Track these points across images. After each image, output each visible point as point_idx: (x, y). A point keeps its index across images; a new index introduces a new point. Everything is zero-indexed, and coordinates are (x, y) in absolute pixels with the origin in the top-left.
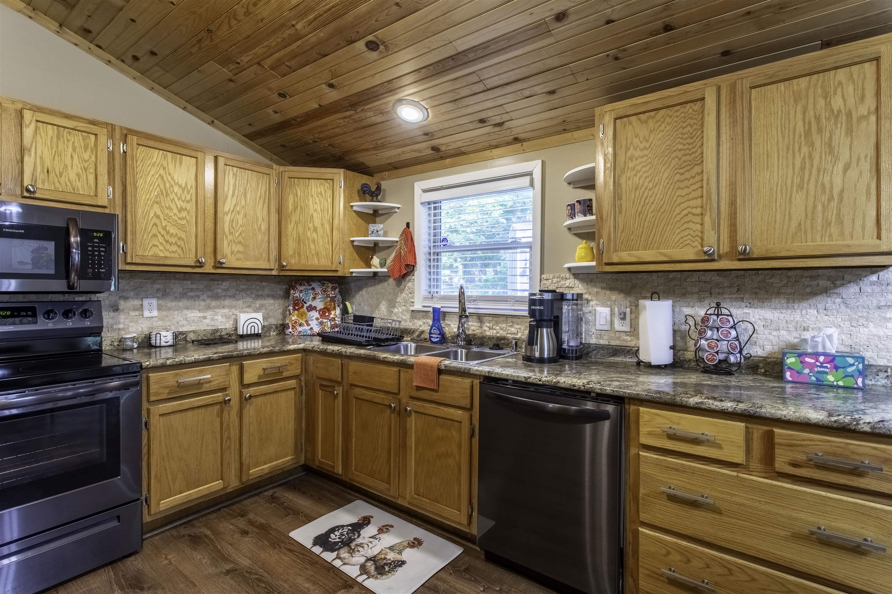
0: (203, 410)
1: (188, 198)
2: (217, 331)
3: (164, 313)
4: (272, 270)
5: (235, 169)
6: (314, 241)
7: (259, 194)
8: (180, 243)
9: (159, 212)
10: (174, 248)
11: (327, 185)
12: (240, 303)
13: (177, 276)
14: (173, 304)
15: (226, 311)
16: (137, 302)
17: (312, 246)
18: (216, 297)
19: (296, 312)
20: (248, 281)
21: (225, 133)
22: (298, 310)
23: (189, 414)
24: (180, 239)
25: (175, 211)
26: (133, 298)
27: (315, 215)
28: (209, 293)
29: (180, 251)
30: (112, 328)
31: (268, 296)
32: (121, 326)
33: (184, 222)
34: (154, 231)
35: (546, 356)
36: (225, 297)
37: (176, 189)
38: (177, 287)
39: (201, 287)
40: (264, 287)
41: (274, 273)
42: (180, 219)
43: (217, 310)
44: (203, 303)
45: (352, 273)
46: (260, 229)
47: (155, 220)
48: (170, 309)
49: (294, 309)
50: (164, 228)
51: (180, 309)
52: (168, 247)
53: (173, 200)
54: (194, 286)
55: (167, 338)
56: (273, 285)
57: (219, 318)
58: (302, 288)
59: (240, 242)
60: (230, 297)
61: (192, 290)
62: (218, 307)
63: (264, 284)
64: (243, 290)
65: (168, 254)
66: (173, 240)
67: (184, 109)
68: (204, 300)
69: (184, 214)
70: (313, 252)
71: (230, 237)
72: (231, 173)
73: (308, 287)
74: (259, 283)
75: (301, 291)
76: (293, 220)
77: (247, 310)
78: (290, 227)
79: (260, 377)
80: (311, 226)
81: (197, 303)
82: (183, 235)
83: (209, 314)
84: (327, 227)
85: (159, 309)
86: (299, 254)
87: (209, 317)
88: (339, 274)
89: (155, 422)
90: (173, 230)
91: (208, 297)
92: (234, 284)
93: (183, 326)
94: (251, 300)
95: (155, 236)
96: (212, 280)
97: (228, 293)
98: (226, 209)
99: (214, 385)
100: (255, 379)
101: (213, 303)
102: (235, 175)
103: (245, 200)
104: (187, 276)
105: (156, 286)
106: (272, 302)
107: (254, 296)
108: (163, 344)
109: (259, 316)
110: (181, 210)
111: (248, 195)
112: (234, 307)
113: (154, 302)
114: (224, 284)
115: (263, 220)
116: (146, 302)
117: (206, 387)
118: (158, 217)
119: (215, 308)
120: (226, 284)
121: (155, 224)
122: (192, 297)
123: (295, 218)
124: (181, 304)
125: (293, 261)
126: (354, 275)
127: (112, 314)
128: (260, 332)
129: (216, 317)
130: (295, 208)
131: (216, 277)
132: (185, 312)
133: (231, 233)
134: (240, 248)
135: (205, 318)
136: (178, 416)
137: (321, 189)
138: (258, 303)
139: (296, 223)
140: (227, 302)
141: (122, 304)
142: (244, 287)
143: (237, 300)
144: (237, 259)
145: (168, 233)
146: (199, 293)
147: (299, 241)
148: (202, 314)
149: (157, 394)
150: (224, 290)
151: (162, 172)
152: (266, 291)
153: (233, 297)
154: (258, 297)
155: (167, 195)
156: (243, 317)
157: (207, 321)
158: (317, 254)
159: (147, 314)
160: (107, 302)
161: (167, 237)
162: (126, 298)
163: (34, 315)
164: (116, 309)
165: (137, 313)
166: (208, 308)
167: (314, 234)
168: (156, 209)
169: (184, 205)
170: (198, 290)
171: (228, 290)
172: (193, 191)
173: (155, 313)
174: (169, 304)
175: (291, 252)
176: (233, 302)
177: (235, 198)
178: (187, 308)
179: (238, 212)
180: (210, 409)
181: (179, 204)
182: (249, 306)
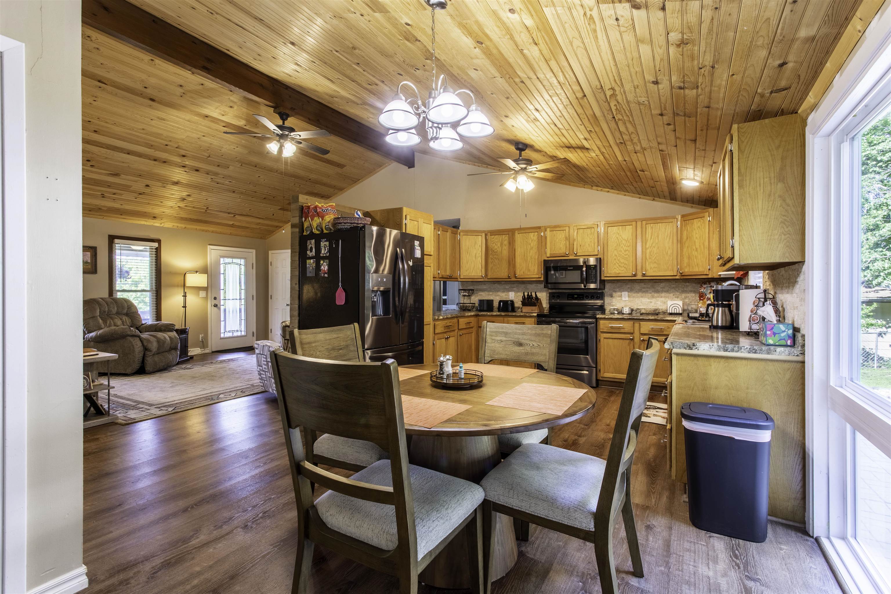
0: (622, 341)
1: (629, 245)
2: (656, 310)
3: (632, 299)
4: (676, 276)
5: (652, 225)
6: (696, 257)
7: (666, 235)
8: (626, 266)
9: (617, 254)
10: (623, 269)
11: (702, 221)
12: (672, 295)
13: (637, 281)
14: (635, 295)
15: (663, 299)
16: (619, 293)
17: (695, 260)
18: (657, 292)
19: (701, 301)
20: (676, 282)
21: (662, 202)
22: (702, 300)
23: (616, 340)
24: (625, 264)
25: (623, 252)
26: (618, 292)
27: (696, 241)
28: (653, 289)
29: (625, 270)
30: (610, 304)
31: (691, 291)
32: (614, 304)
33: (627, 256)
34: (615, 262)
35: (720, 325)
36: (662, 291)
37: (624, 242)
38: (637, 286)
39: (649, 286)
40: (687, 286)
41: (677, 277)
42: (625, 255)
43: (658, 299)
44: (650, 295)
45: (720, 275)
46: (667, 254)
47: (615, 257)
48: (634, 297)
49: (700, 300)
50: (619, 260)
51: (638, 297)
52: (620, 268)
53: (622, 247)
54: (645, 286)
55: (626, 310)
56: (694, 285)
57: (659, 303)
58: (705, 286)
59: (655, 262)
60: (665, 292)
61: (644, 288)
62: (658, 297)
63: (687, 284)
64: (673, 288)
65: (620, 272)
66: (622, 265)
67: (640, 198)
68: (651, 293)
69: (627, 252)
70: (696, 264)
71: (649, 261)
72: (650, 227)
73: (709, 286)
74: (684, 284)
75: (705, 288)
76: (686, 246)
77: (676, 299)
78: (685, 250)
79: (649, 331)
80: (694, 248)
81: (647, 294)
82: (627, 263)
83: (653, 300)
84: (702, 247)
85: (629, 296)
86: (689, 266)
87: (653, 302)
88: (710, 276)
89: (602, 339)
90: (622, 261)
91: (653, 291)
92: (668, 284)
93: (640, 306)
94: (678, 293)
95: (615, 264)
96: (655, 282)
97: (664, 290)
98: (647, 246)
99: (626, 330)
100: (646, 332)
101: (656, 295)
102: (652, 228)
103: (658, 240)
104: (642, 281)
105: (628, 286)
106: (694, 295)
107: (680, 291)
108: (625, 313)
109: (680, 303)
110: (626, 251)
111: (660, 237)
112: (668, 297)
113: (626, 293)
114: (661, 284)
115: (669, 248)
116: (623, 293)
117: (622, 331)
118: (616, 256)
119: (656, 297)
120: (662, 285)
121: (615, 259)
122: (644, 292)
123: (687, 245)
124: (639, 295)
125: (686, 270)
126: (722, 276)
127: (610, 298)
128: (680, 312)
129: (657, 302)
130: (687, 238)
131: (657, 281)
132: (641, 298)
133: (650, 258)
134: (656, 265)
135: (651, 302)
136: (611, 340)
137: (699, 224)
138: (683, 295)
139: (688, 247)
140: (663, 294)
141: (614, 294)
142: (674, 286)
143: (670, 293)
144: (653, 271)
145: (620, 262)
146: (648, 289)
147: (689, 258)
148: (649, 300)
149: (603, 329)
150: (662, 288)
151: (618, 236)
152: (690, 288)
153: (667, 291)
154: (684, 292)
155: (620, 245)
156: (670, 303)
157: (652, 304)
158: (698, 265)
159: (623, 299)
160: (608, 293)
161: (620, 264)
162: (615, 292)
163: (583, 298)
164: (611, 296)
165: (620, 298)
166: (653, 297)
167: (696, 253)
168: (615, 252)
169: (627, 248)
170: (648, 288)
171: (664, 288)
172: (631, 241)
173: (627, 299)
174: (634, 295)
175: (685, 265)
176: (667, 295)
177: (652, 240)
178: (642, 297)
179: (654, 247)
180: (625, 341)
181: (625, 248)
182: (678, 297)
